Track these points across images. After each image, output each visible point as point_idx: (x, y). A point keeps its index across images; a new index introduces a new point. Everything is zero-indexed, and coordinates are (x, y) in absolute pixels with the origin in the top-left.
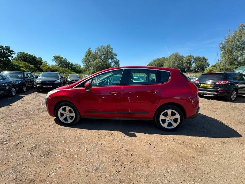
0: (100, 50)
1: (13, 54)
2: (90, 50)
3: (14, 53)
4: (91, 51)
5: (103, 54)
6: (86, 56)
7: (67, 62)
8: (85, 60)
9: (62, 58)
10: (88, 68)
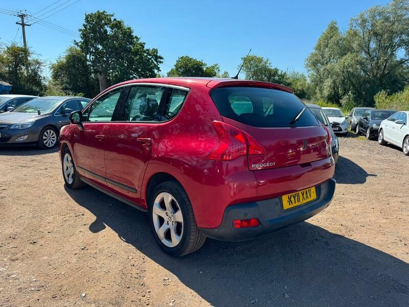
0: (364, 21)
1: (160, 62)
2: (333, 29)
3: (162, 60)
4: (336, 29)
5: (376, 34)
6: (318, 48)
7: (270, 71)
8: (313, 59)
9: (260, 60)
10: (318, 82)
